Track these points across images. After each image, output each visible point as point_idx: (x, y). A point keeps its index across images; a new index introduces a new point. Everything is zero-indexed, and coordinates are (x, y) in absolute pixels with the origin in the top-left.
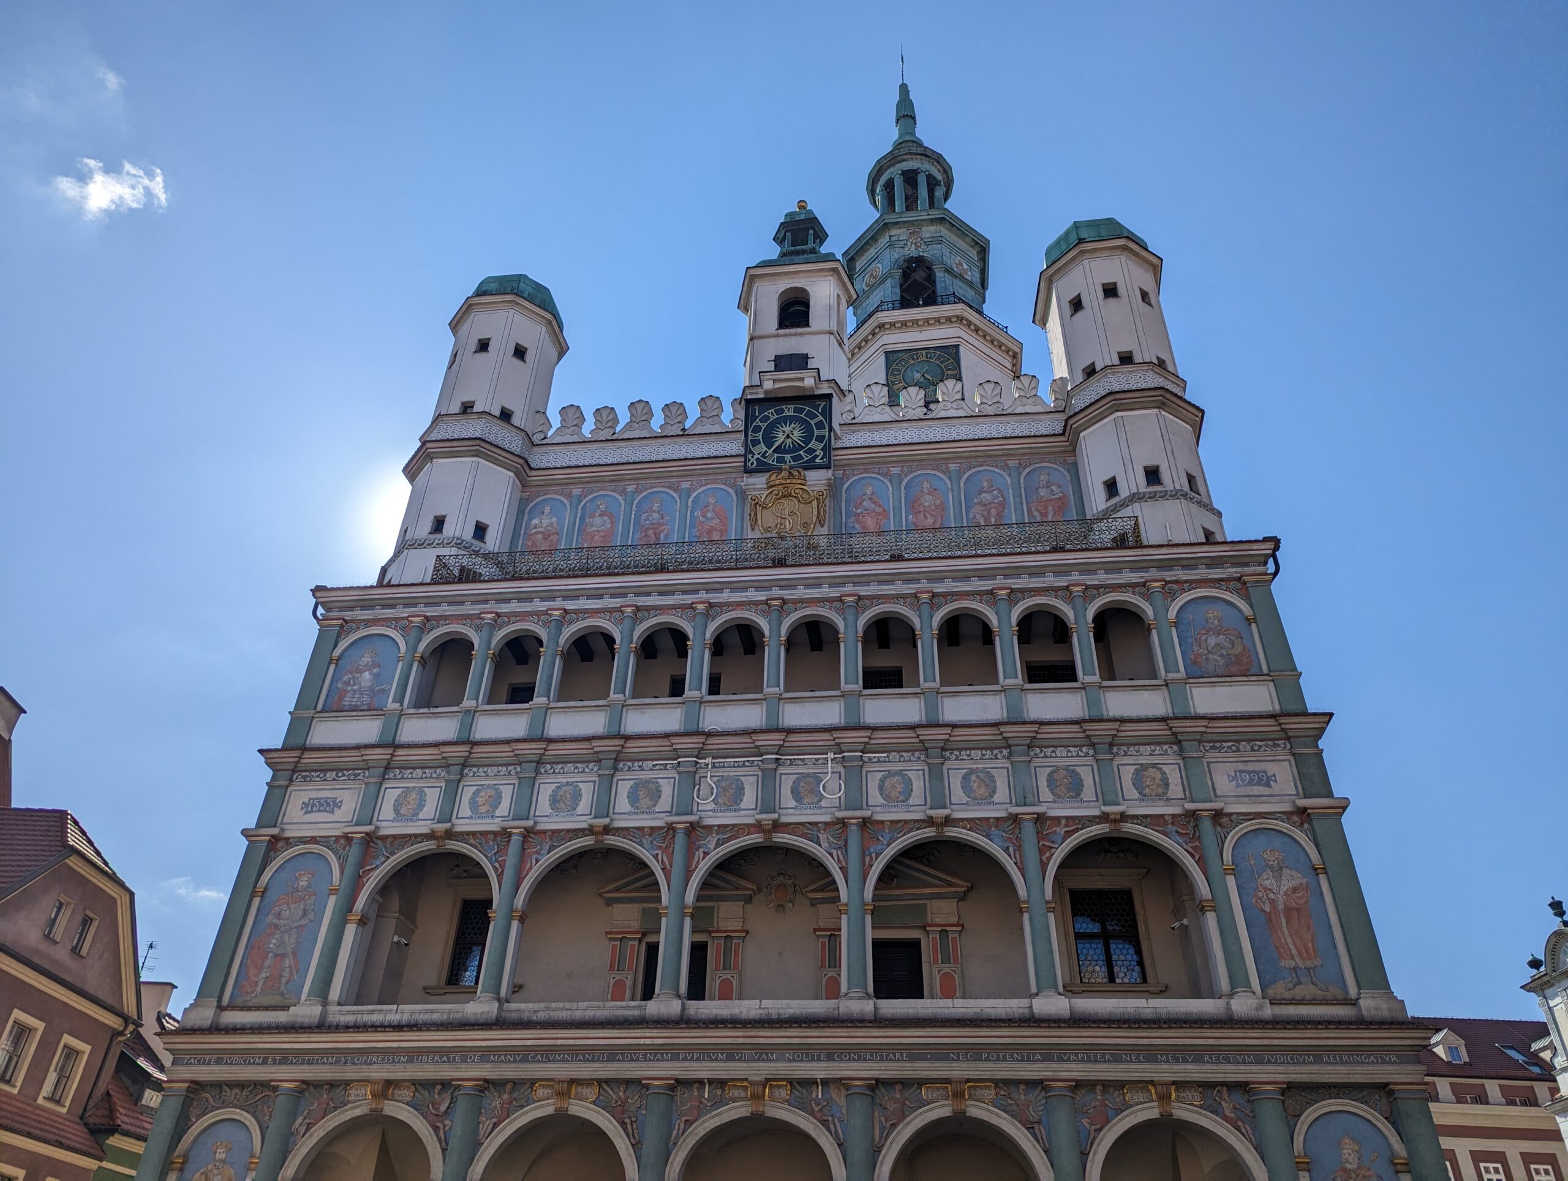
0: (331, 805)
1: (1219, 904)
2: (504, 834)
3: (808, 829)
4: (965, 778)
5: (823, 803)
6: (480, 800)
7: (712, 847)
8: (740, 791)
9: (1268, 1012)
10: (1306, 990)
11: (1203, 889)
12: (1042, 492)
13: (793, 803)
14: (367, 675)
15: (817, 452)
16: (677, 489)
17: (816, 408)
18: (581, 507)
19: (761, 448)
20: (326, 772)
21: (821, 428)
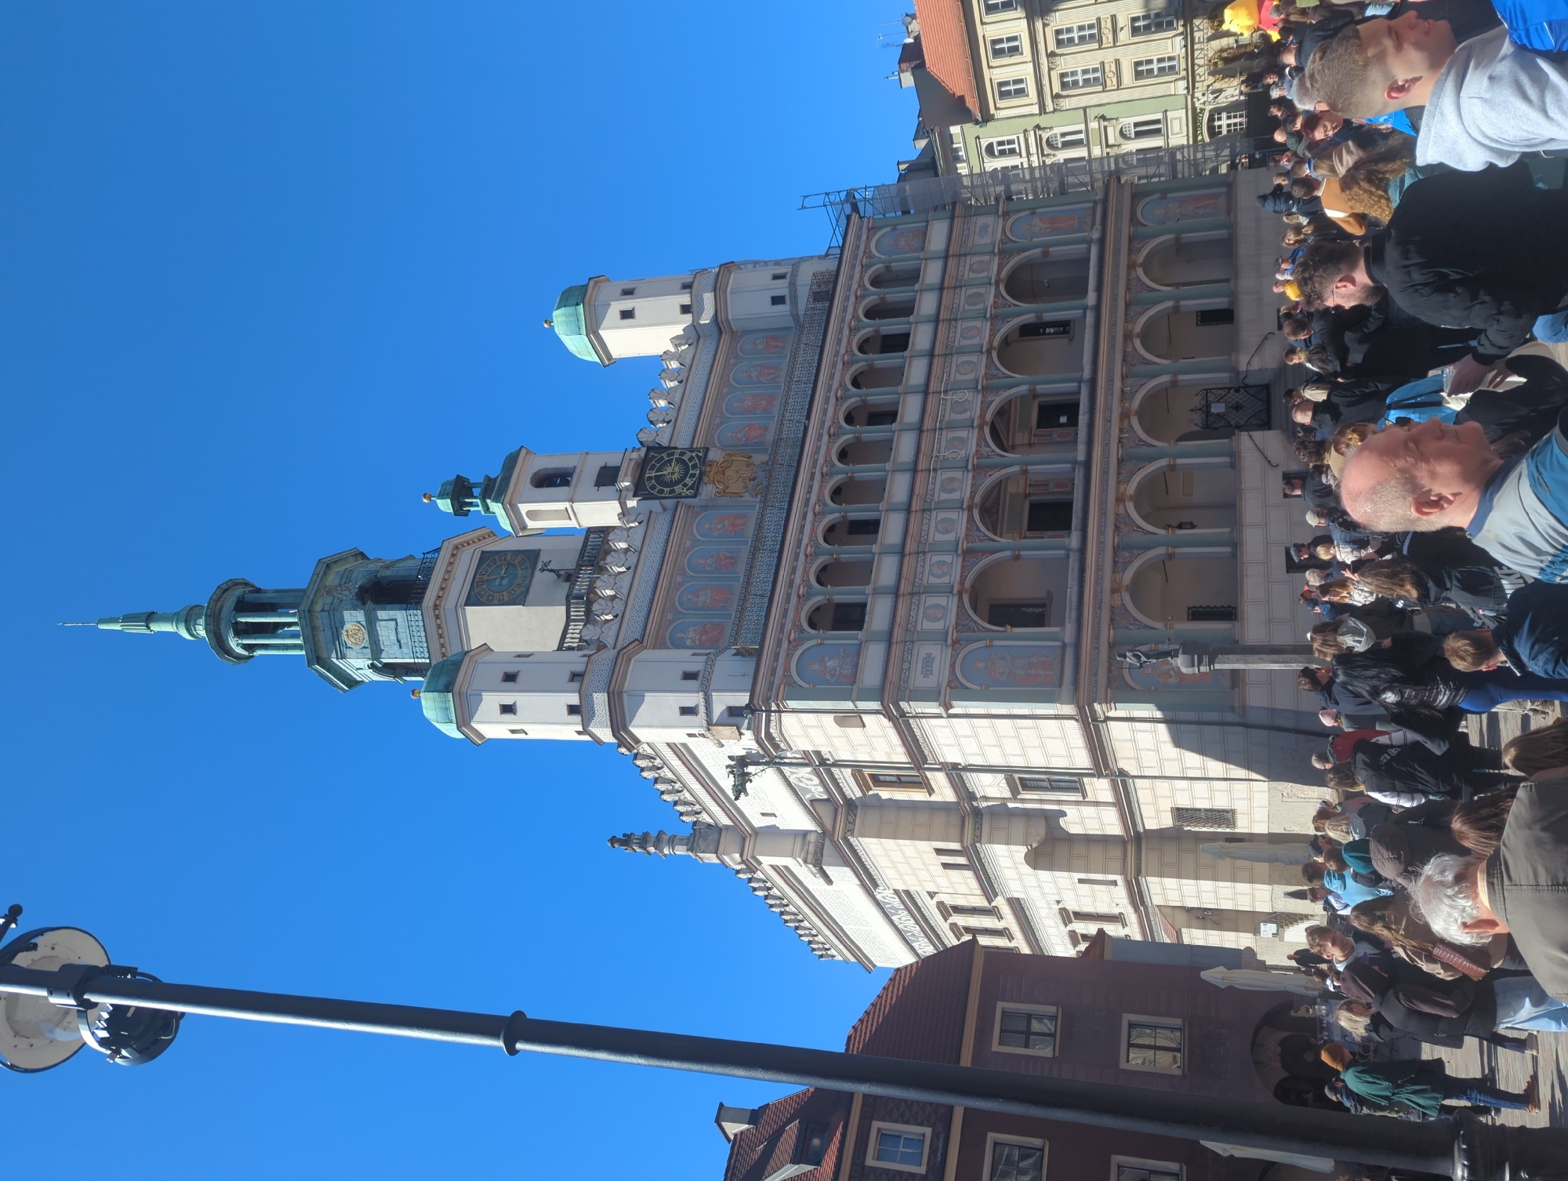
0: (929, 660)
1: (1046, 246)
2: (967, 553)
3: (985, 406)
4: (964, 338)
5: (970, 399)
6: (940, 572)
7: (988, 449)
8: (955, 439)
9: (1098, 226)
10: (1089, 220)
11: (1036, 252)
12: (760, 347)
13: (968, 413)
14: (830, 664)
15: (694, 454)
16: (690, 549)
17: (654, 457)
18: (684, 611)
19: (678, 489)
20: (902, 669)
21: (673, 454)
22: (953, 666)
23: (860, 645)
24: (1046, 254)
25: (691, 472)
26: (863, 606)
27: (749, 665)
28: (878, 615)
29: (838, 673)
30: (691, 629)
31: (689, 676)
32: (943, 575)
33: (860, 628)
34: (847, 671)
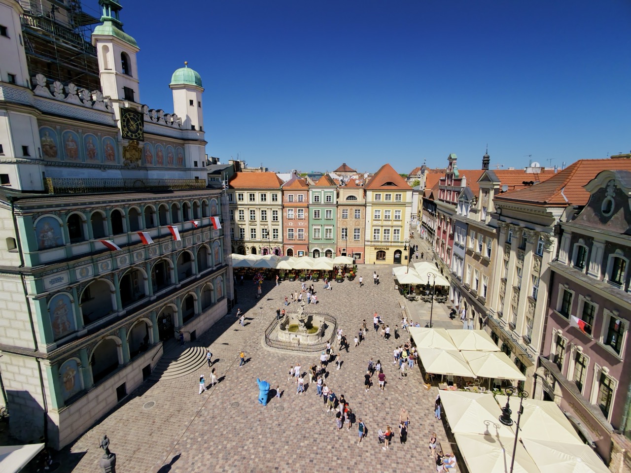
0: (60, 279)
2: (113, 274)
3: (167, 256)
6: (103, 266)
11: (210, 252)
12: (179, 156)
13: (165, 252)
15: (141, 135)
16: (97, 135)
17: (139, 116)
18: (62, 136)
19: (126, 129)
20: (53, 270)
21: (140, 125)
22: (59, 291)
23: (63, 245)
24: (209, 254)
25: (134, 135)
26: (84, 240)
27: (39, 186)
28: (80, 248)
29: (45, 239)
30: (52, 139)
31: (25, 150)
32: (102, 268)
33: (72, 242)
34: (46, 244)
